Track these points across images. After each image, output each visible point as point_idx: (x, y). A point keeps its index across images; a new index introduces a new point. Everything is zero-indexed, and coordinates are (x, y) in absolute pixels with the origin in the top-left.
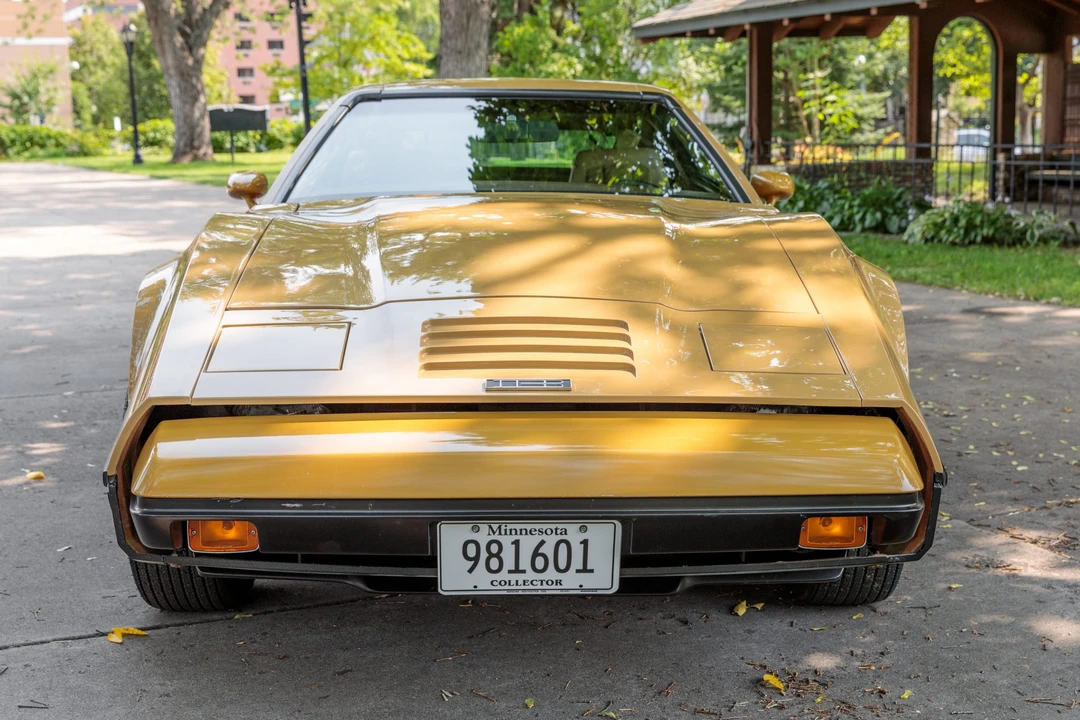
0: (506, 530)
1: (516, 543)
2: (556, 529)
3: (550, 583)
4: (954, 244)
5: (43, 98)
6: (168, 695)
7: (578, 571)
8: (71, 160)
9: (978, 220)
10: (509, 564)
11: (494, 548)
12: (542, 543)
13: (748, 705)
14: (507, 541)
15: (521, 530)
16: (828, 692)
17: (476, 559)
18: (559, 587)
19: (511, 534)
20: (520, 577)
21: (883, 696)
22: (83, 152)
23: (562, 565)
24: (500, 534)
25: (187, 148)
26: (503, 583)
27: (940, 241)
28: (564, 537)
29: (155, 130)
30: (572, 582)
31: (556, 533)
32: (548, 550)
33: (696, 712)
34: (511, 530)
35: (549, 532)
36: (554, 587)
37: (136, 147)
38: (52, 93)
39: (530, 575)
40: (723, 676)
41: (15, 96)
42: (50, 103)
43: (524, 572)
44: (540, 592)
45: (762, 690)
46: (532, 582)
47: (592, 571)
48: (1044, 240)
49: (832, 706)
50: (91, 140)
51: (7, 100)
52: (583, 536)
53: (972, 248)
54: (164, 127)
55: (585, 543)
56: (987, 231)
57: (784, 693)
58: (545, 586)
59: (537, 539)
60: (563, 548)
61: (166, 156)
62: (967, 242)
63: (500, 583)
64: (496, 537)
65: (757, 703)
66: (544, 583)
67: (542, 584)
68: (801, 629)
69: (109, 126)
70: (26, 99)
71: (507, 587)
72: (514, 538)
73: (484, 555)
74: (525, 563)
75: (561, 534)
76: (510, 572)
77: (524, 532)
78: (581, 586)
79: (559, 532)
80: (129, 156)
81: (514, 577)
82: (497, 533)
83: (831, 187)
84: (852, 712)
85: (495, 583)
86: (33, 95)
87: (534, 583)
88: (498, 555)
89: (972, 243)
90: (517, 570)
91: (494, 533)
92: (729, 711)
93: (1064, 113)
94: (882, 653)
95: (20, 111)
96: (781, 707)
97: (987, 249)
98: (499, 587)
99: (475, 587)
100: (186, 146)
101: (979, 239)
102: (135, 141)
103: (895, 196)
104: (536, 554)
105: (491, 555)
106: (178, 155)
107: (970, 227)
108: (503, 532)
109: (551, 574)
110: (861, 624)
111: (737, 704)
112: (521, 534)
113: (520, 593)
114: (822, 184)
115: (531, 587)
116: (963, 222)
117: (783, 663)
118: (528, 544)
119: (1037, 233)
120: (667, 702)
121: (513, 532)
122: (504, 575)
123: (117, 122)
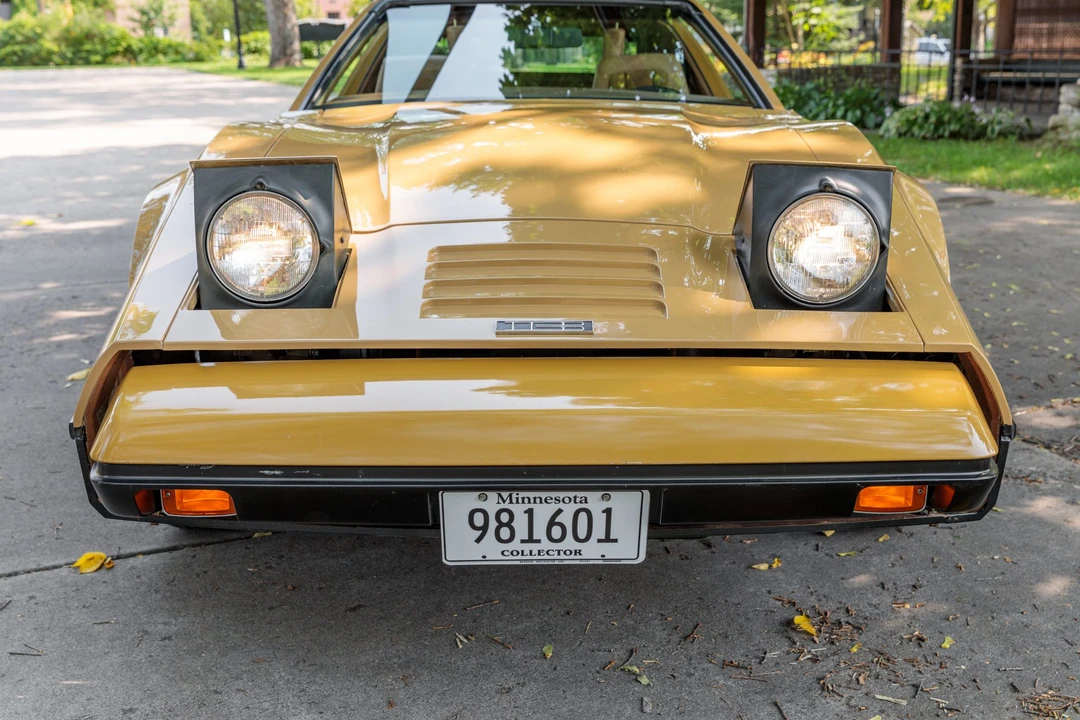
0: (517, 499)
1: (530, 512)
2: (575, 497)
3: (568, 553)
4: (924, 138)
5: (166, 13)
6: (169, 638)
7: (599, 541)
8: (186, 65)
9: (946, 117)
10: (522, 532)
11: (505, 518)
12: (560, 511)
13: (779, 657)
14: (519, 510)
15: (535, 498)
16: (863, 638)
17: (484, 529)
18: (578, 557)
19: (523, 502)
20: (535, 547)
21: (923, 644)
22: (198, 59)
23: (582, 534)
24: (511, 502)
25: (281, 56)
26: (515, 553)
27: (913, 135)
28: (584, 506)
29: (256, 41)
30: (593, 552)
31: (575, 502)
32: (566, 518)
33: (724, 664)
34: (523, 499)
35: (567, 500)
36: (572, 556)
37: (240, 54)
38: (173, 10)
39: (546, 545)
40: (751, 615)
41: (143, 13)
42: (172, 18)
43: (539, 541)
44: (557, 563)
45: (793, 635)
46: (547, 553)
47: (615, 541)
48: (1003, 134)
49: (870, 658)
50: (204, 49)
51: (137, 16)
52: (606, 505)
53: (941, 141)
54: (262, 38)
55: (608, 512)
56: (954, 127)
57: (816, 639)
58: (563, 556)
59: (553, 508)
60: (583, 517)
61: (264, 61)
62: (937, 137)
63: (512, 553)
64: (506, 505)
65: (788, 653)
66: (562, 553)
67: (559, 554)
68: (827, 555)
69: (220, 37)
70: (152, 14)
71: (520, 557)
72: (527, 506)
73: (493, 524)
74: (540, 532)
75: (581, 502)
76: (523, 541)
77: (538, 500)
78: (603, 556)
79: (578, 500)
80: (234, 62)
81: (527, 547)
82: (508, 501)
83: (817, 88)
84: (892, 667)
85: (506, 553)
86: (158, 11)
87: (550, 553)
88: (509, 525)
89: (941, 137)
90: (531, 540)
91: (504, 502)
92: (760, 663)
93: (1013, 23)
94: (914, 586)
95: (148, 26)
96: (815, 660)
97: (953, 143)
98: (511, 557)
99: (484, 557)
100: (280, 53)
101: (947, 134)
102: (238, 49)
103: (873, 96)
104: (552, 523)
105: (501, 525)
106: (274, 61)
107: (940, 123)
108: (514, 500)
109: (569, 543)
110: (888, 548)
111: (768, 655)
112: (535, 502)
113: (535, 563)
114: (809, 86)
115: (547, 557)
116: (933, 119)
117: (813, 598)
118: (543, 513)
119: (997, 128)
120: (693, 650)
121: (526, 500)
122: (516, 545)
123: (227, 34)
